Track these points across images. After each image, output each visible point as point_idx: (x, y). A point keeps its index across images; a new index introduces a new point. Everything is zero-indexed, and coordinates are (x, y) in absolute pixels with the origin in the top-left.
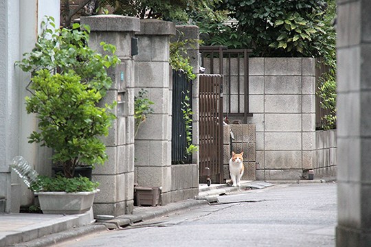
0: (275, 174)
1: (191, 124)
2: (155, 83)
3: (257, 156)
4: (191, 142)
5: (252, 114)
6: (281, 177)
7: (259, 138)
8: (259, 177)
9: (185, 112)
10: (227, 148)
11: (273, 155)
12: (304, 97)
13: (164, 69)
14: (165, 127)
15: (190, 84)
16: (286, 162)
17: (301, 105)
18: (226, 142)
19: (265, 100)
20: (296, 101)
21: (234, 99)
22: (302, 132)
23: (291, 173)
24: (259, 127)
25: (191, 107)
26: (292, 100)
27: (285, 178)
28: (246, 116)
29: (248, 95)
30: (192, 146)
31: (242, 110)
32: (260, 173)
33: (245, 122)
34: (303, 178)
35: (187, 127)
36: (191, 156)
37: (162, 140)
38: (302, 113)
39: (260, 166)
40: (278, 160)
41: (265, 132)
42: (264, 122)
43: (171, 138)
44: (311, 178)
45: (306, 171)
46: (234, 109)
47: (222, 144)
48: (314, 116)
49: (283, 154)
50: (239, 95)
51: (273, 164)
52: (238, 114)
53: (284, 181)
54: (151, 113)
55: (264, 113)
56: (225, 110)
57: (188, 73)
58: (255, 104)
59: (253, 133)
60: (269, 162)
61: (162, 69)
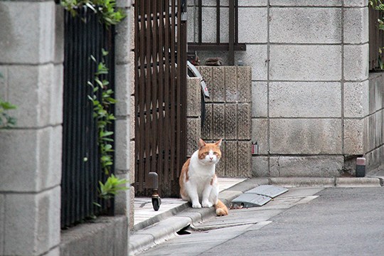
0: (289, 165)
1: (111, 126)
2: (20, 54)
3: (255, 129)
4: (112, 170)
5: (244, 45)
6: (300, 170)
7: (259, 92)
8: (258, 172)
9: (96, 103)
10: (194, 124)
11: (286, 127)
12: (348, 12)
13: (42, 20)
14: (45, 159)
15: (110, 35)
16: (312, 141)
17: (341, 28)
18: (193, 112)
19: (269, 18)
20: (332, 19)
21: (209, 15)
22: (343, 81)
23: (321, 163)
24: (259, 72)
25: (112, 86)
26: (324, 18)
27: (308, 172)
28: (231, 49)
29: (236, 7)
30: (113, 180)
31: (224, 38)
32: (261, 163)
33: (231, 62)
34: (345, 173)
35: (102, 134)
36: (112, 200)
37: (34, 193)
38: (343, 44)
39: (261, 148)
40: (296, 137)
41: (269, 81)
42: (268, 61)
43: (59, 178)
44: (360, 172)
45: (350, 159)
46: (209, 35)
47: (184, 117)
48: (365, 49)
49: (305, 125)
50: (218, 7)
51: (285, 145)
52: (217, 47)
53: (308, 180)
54: (8, 128)
55: (269, 44)
56: (191, 37)
57: (105, 10)
58: (251, 26)
59: (247, 83)
60: (277, 141)
61: (37, 18)
